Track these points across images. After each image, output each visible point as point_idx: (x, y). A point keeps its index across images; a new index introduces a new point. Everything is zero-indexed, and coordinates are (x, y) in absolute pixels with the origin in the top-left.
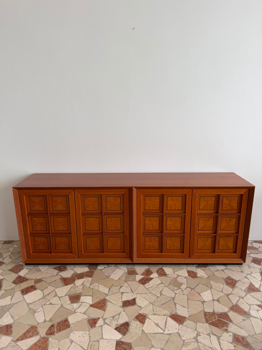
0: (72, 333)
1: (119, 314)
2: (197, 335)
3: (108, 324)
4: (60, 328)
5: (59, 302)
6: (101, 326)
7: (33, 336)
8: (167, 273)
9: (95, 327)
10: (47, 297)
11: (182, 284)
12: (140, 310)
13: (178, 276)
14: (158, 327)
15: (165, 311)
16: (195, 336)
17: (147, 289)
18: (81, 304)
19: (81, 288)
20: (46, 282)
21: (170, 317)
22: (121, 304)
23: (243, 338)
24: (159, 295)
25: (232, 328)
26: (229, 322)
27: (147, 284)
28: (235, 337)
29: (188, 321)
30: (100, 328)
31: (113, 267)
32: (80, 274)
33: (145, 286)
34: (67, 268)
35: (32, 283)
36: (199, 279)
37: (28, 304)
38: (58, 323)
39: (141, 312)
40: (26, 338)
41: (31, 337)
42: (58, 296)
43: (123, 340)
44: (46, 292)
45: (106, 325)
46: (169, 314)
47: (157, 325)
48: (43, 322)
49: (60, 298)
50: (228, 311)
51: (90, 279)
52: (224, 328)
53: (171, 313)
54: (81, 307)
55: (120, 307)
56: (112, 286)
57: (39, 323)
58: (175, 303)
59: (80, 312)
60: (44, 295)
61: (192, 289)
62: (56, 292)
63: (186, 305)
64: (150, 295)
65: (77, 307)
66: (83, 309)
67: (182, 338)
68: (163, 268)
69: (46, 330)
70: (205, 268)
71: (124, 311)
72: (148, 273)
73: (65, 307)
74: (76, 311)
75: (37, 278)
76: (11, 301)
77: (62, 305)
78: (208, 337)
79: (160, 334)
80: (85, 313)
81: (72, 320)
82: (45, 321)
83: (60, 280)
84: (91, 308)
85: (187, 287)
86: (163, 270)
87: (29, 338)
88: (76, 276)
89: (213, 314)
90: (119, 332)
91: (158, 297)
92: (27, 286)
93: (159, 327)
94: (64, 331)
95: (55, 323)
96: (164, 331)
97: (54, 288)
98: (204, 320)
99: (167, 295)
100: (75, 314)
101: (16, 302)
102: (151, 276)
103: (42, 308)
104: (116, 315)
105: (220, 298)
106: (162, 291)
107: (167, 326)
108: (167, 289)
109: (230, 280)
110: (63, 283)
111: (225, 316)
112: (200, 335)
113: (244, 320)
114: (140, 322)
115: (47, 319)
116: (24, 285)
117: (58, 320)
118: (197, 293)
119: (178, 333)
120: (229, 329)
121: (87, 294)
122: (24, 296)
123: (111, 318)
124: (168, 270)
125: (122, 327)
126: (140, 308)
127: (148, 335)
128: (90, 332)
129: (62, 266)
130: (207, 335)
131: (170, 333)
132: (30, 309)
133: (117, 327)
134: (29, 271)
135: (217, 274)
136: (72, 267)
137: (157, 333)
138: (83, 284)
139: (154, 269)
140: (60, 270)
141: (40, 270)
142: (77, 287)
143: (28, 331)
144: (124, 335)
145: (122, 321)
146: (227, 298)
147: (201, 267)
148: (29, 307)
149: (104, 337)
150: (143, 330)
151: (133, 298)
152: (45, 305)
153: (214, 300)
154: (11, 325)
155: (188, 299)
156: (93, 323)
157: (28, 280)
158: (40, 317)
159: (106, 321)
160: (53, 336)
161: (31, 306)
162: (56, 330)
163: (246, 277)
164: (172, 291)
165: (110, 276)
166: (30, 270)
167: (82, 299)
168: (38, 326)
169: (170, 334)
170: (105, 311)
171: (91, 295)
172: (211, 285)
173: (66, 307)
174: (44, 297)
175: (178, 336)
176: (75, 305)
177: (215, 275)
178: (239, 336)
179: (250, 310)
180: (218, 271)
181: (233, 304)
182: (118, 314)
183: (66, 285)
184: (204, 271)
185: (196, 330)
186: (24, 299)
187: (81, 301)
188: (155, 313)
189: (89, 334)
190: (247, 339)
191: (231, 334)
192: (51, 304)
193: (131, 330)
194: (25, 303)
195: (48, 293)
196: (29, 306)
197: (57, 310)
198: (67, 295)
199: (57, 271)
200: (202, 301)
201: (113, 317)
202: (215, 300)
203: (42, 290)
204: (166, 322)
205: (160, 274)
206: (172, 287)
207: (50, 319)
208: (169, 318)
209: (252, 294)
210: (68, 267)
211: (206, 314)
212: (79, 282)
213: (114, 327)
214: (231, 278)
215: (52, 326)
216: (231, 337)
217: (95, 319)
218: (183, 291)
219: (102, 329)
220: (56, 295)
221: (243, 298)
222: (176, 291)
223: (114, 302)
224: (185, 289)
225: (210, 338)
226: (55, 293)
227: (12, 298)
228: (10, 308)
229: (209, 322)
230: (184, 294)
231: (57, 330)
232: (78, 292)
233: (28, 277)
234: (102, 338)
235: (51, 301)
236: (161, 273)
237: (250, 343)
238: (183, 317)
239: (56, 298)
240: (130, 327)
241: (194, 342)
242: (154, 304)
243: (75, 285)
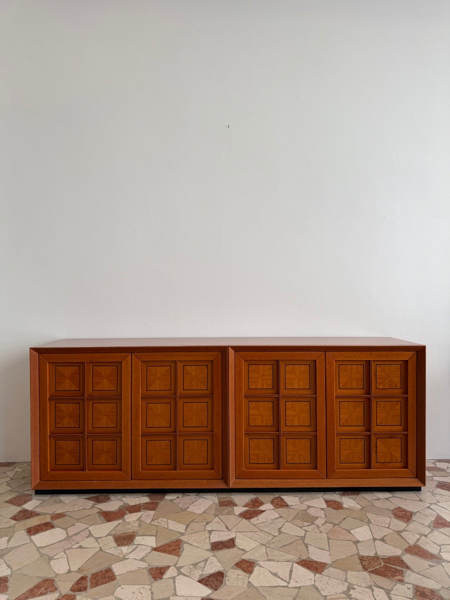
0: (119, 589)
1: (206, 560)
2: (348, 589)
3: (184, 575)
4: (97, 581)
5: (96, 545)
6: (174, 578)
7: (47, 593)
8: (289, 504)
9: (161, 578)
10: (74, 538)
11: (318, 518)
12: (243, 554)
13: (309, 507)
14: (276, 578)
15: (287, 555)
16: (345, 589)
17: (254, 525)
18: (136, 548)
19: (137, 524)
20: (72, 517)
21: (298, 563)
22: (209, 547)
23: (432, 591)
24: (276, 534)
25: (411, 577)
26: (404, 570)
27: (256, 518)
28: (417, 591)
29: (331, 569)
30: (172, 580)
31: (192, 496)
32: (135, 506)
33: (252, 522)
34: (110, 499)
35: (48, 519)
36: (346, 511)
37: (38, 549)
38: (92, 575)
39: (245, 557)
40: (34, 596)
41: (42, 594)
42: (94, 537)
43: (213, 597)
44: (72, 531)
45: (181, 576)
46: (296, 559)
47: (275, 575)
48: (66, 573)
49: (97, 539)
50: (403, 554)
51: (152, 513)
52: (397, 578)
53: (299, 558)
54: (135, 551)
55: (207, 550)
56: (192, 521)
57: (57, 575)
58: (305, 544)
59: (135, 559)
60: (68, 536)
61: (335, 525)
62: (90, 531)
63: (326, 547)
64: (260, 533)
65: (129, 551)
66: (140, 554)
67: (322, 592)
68: (281, 496)
69: (70, 585)
70: (356, 496)
71: (214, 556)
72: (256, 503)
73: (107, 551)
74: (126, 557)
75: (57, 512)
76: (8, 544)
77: (101, 549)
78: (369, 590)
79: (281, 588)
80: (142, 560)
81: (118, 569)
82: (69, 571)
83: (97, 515)
84: (154, 552)
85: (326, 522)
86: (282, 500)
87: (38, 596)
88: (126, 509)
89: (376, 558)
90: (207, 585)
91: (275, 536)
92: (39, 523)
93: (279, 577)
94: (103, 586)
95: (89, 574)
96: (289, 583)
97: (86, 526)
98: (360, 567)
99: (291, 533)
100: (125, 561)
101: (17, 545)
102: (261, 508)
103: (65, 553)
104: (200, 562)
105: (385, 536)
106: (281, 528)
107: (293, 576)
108: (290, 524)
109: (401, 511)
110: (102, 518)
111: (398, 560)
112: (354, 589)
113: (431, 566)
114: (244, 571)
115: (74, 568)
116: (33, 522)
117: (94, 570)
118: (344, 530)
119: (314, 586)
120: (406, 580)
121: (146, 534)
122: (32, 537)
123: (191, 567)
124: (289, 499)
125: (211, 579)
126: (243, 552)
127: (259, 588)
128: (152, 587)
129: (101, 493)
130: (366, 587)
131: (299, 586)
132: (42, 555)
133: (203, 579)
134: (41, 504)
135: (377, 504)
136: (119, 496)
137: (276, 587)
138: (139, 519)
139: (266, 498)
140: (98, 501)
141: (61, 501)
142: (129, 523)
143: (38, 587)
144: (216, 590)
145: (210, 570)
146: (398, 536)
147: (348, 495)
148: (40, 553)
149: (178, 593)
150: (249, 582)
151: (232, 537)
152: (69, 549)
153: (374, 539)
154: (7, 578)
155: (329, 539)
156: (158, 573)
157: (39, 514)
158: (60, 566)
159: (182, 570)
160: (83, 593)
161: (44, 551)
162: (89, 584)
163: (429, 507)
164: (299, 528)
165: (188, 508)
166: (44, 501)
167: (138, 540)
168: (56, 579)
169: (300, 588)
170: (179, 556)
171: (155, 534)
172: (368, 519)
173: (109, 552)
174: (68, 538)
175: (315, 590)
176: (125, 549)
177: (373, 505)
178: (424, 588)
179: (440, 551)
180: (378, 499)
181: (409, 544)
182: (203, 561)
183: (109, 521)
184: (354, 500)
185: (346, 580)
186: (32, 541)
187: (135, 543)
188: (270, 558)
189: (151, 590)
190: (440, 592)
191: (411, 586)
192: (81, 547)
193: (228, 583)
194: (34, 547)
195: (76, 532)
196: (41, 550)
197: (91, 557)
198: (111, 535)
199: (93, 502)
200: (355, 540)
201: (195, 565)
202: (377, 539)
203: (65, 529)
204: (291, 571)
205: (277, 504)
206: (299, 522)
207: (79, 569)
208: (295, 565)
209: (442, 530)
210: (112, 497)
211: (362, 559)
212: (131, 518)
213: (197, 579)
214: (403, 509)
215: (83, 578)
216: (411, 590)
217: (162, 568)
218: (318, 527)
219: (174, 582)
220: (90, 535)
221: (426, 536)
222: (306, 528)
223: (195, 544)
224: (323, 525)
225: (373, 592)
226: (88, 533)
227: (9, 541)
228: (6, 554)
229: (368, 571)
230: (321, 532)
231: (92, 584)
232: (131, 530)
233: (38, 510)
234: (175, 594)
235: (81, 544)
236: (279, 503)
237: (445, 597)
238: (321, 563)
239: (91, 539)
240: (227, 578)
241: (344, 598)
242: (267, 545)
243: (124, 521)
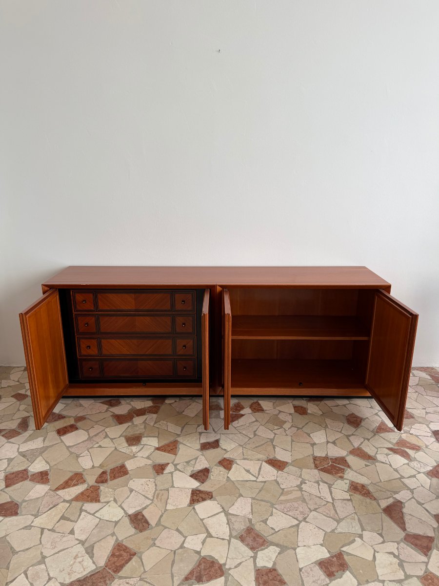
0: (131, 482)
1: (196, 459)
2: (301, 483)
3: (180, 471)
4: (115, 475)
5: (111, 445)
6: (172, 473)
7: (78, 484)
8: (265, 408)
9: (162, 473)
10: (95, 439)
11: (286, 422)
12: (226, 453)
13: (280, 412)
14: (248, 474)
15: (259, 455)
16: (299, 483)
17: (235, 428)
18: (142, 448)
19: (143, 427)
20: (91, 420)
21: (266, 462)
22: (199, 447)
23: (363, 486)
24: (252, 436)
25: (350, 475)
26: (346, 468)
27: (237, 422)
28: (352, 485)
29: (290, 467)
30: (170, 474)
31: (187, 401)
32: (141, 409)
33: (234, 425)
34: (120, 403)
35: (72, 422)
36: (310, 416)
37: (68, 447)
38: (111, 470)
39: (227, 456)
40: (69, 486)
41: (75, 485)
42: (110, 438)
43: (201, 488)
44: (92, 432)
45: (177, 472)
46: (265, 458)
47: (248, 471)
48: (91, 468)
49: (112, 439)
50: (347, 455)
51: (155, 416)
52: (339, 475)
53: (267, 457)
54: (142, 450)
55: (198, 450)
56: (186, 424)
57: (85, 470)
58: (273, 445)
59: (142, 457)
60: (89, 437)
61: (298, 428)
62: (106, 433)
63: (289, 448)
64: (239, 435)
65: (138, 450)
66: (146, 453)
67: (281, 486)
68: (259, 401)
69: (95, 478)
70: (319, 402)
71: (203, 455)
72: (239, 407)
73: (120, 450)
74: (135, 455)
75: (79, 415)
76: (44, 443)
77: (116, 448)
78: (316, 485)
79: (251, 482)
80: (148, 458)
81: (130, 465)
82: (93, 467)
83: (111, 418)
84: (157, 451)
85: (292, 426)
86: (259, 404)
87: (72, 486)
88: (134, 413)
89: (326, 458)
90: (196, 479)
91: (250, 438)
92: (65, 425)
93: (250, 473)
94: (120, 478)
95: (108, 469)
96: (257, 478)
97: (103, 428)
98: (313, 465)
99: (264, 435)
100: (135, 459)
101: (51, 444)
102: (242, 412)
103: (88, 451)
104: (191, 460)
105: (336, 439)
106: (256, 431)
107: (261, 472)
108: (264, 428)
109: (354, 417)
110: (115, 420)
111: (342, 461)
112: (305, 483)
113: (366, 466)
114: (225, 468)
115: (97, 464)
116: (60, 424)
117: (112, 466)
118: (305, 434)
119: (276, 480)
120: (345, 476)
121: (150, 435)
122: (62, 437)
123: (185, 464)
124: (265, 404)
125: (199, 474)
126: (225, 452)
127: (235, 482)
128: (155, 480)
129: (113, 400)
130: (314, 482)
131: (264, 480)
132: (71, 453)
133: (194, 474)
134: (65, 407)
135: (335, 410)
136: (128, 400)
137: (247, 481)
138: (144, 422)
139: (246, 403)
140: (111, 405)
141: (81, 405)
142: (136, 426)
143: (71, 479)
144: (203, 483)
145: (199, 467)
146: (347, 440)
147: (314, 401)
148: (70, 451)
149: (175, 485)
150: (228, 477)
151: (216, 439)
152: (91, 448)
153: (328, 442)
154: (47, 472)
155: (292, 441)
156: (160, 469)
157: (65, 417)
158: (85, 463)
159: (178, 467)
160: (105, 485)
161: (72, 450)
162: (109, 477)
163: (376, 414)
164: (270, 431)
165: (184, 411)
166: (67, 405)
167: (144, 440)
168: (84, 473)
169: (265, 482)
170: (176, 454)
171: (157, 435)
172: (326, 424)
173: (122, 451)
174: (90, 438)
175: (276, 484)
176: (134, 449)
177: (332, 411)
178: (358, 483)
179: (376, 453)
180: (337, 406)
181: (354, 446)
182: (194, 459)
183: (121, 423)
184: (317, 406)
185: (300, 477)
186: (62, 441)
187: (142, 443)
188: (245, 457)
189: (155, 482)
190: (368, 487)
191: (348, 481)
192: (100, 446)
193: (212, 477)
194: (64, 446)
195: (96, 433)
196: (70, 449)
197: (109, 455)
198: (123, 436)
199: (107, 406)
200: (312, 443)
201: (188, 462)
202: (330, 442)
203: (87, 431)
204: (260, 469)
205: (255, 409)
206: (270, 426)
207: (100, 465)
208: (264, 463)
209: (382, 435)
210: (123, 401)
211: (315, 459)
212: (138, 420)
213: (189, 474)
214: (356, 415)
215: (104, 473)
216: (348, 485)
217: (163, 465)
218: (285, 430)
219: (172, 476)
220: (107, 436)
221: (368, 440)
222: (276, 431)
223: (189, 445)
224: (289, 429)
225: (319, 486)
226: (105, 434)
227: (44, 440)
228: (43, 452)
229: (319, 468)
230: (287, 435)
231: (111, 477)
232: (139, 432)
233: (64, 413)
234: (173, 486)
235: (100, 443)
236: (256, 408)
237: (372, 491)
238: (284, 462)
239: (107, 440)
240: (211, 473)
241: (297, 490)
242: (244, 446)
243: (133, 424)
